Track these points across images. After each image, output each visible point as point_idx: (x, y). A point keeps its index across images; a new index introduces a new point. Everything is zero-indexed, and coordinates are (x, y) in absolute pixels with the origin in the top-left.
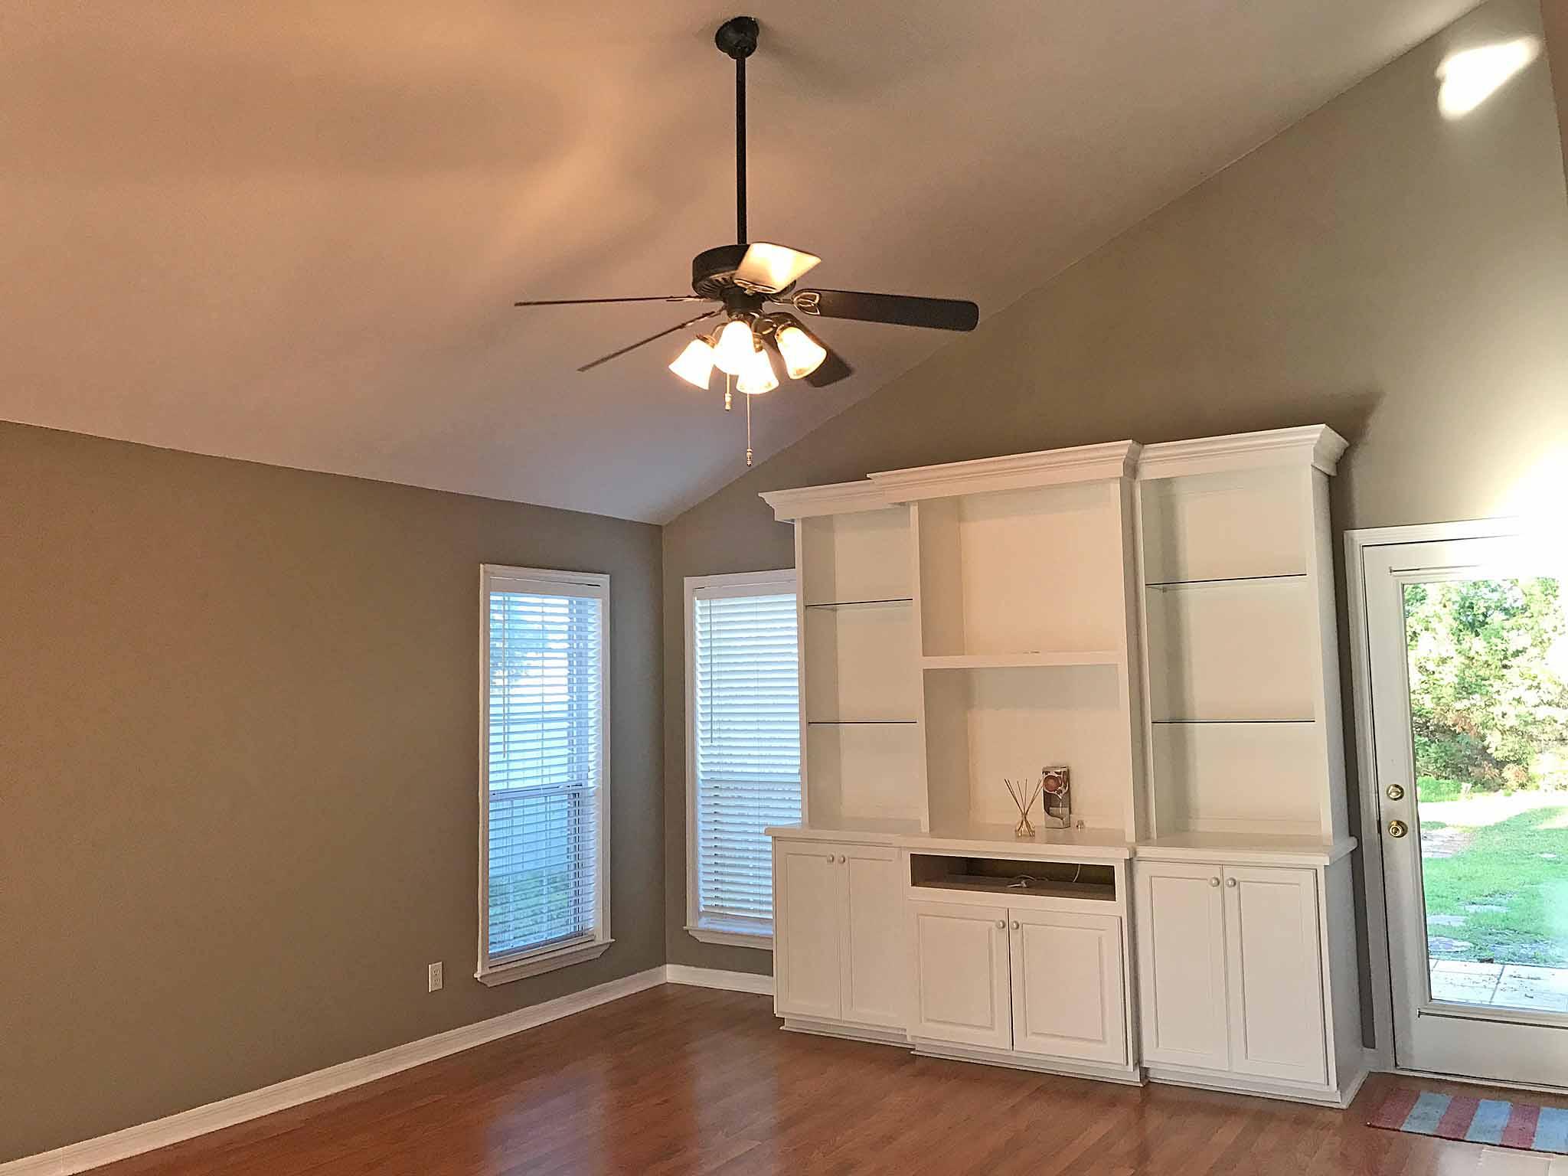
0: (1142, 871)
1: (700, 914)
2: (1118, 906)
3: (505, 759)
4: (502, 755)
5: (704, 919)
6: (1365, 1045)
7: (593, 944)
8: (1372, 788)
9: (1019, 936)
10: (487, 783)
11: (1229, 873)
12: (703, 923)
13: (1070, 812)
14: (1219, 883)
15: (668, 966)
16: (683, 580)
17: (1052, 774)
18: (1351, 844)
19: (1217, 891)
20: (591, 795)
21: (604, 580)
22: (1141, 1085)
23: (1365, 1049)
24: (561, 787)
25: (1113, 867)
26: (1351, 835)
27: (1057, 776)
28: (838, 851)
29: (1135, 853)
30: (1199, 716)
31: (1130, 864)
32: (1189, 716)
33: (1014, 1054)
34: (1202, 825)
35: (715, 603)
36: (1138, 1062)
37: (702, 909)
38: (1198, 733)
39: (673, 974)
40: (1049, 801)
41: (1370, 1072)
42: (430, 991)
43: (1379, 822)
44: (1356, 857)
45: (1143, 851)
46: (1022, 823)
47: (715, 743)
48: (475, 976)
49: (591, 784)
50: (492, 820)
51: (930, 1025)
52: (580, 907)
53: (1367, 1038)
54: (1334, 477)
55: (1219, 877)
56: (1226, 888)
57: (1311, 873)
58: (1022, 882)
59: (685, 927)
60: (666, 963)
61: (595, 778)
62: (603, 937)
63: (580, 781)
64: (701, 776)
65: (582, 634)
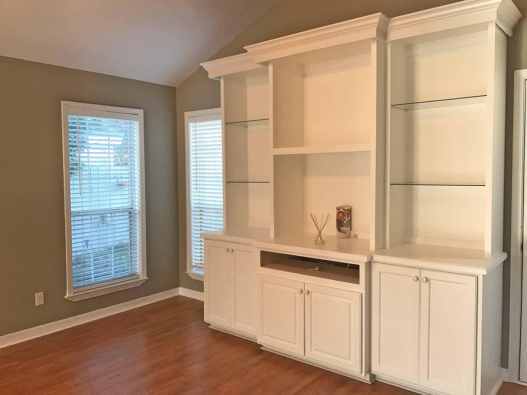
0: (376, 269)
1: (193, 267)
2: (360, 288)
3: (81, 196)
4: (79, 195)
5: (195, 269)
6: (502, 366)
7: (138, 280)
8: (520, 224)
9: (309, 298)
10: (70, 207)
11: (425, 274)
12: (194, 271)
13: (351, 230)
14: (418, 279)
15: (180, 288)
16: (184, 113)
17: (341, 210)
18: (504, 256)
19: (417, 284)
20: (137, 213)
21: (141, 112)
22: (370, 383)
23: (502, 368)
24: (120, 209)
25: (359, 265)
26: (504, 251)
27: (343, 211)
28: (231, 246)
29: (372, 258)
30: (421, 181)
31: (369, 265)
32: (415, 181)
33: (305, 358)
34: (419, 240)
35: (198, 124)
36: (369, 370)
37: (194, 264)
38: (421, 191)
39: (182, 292)
40: (340, 224)
41: (504, 382)
42: (36, 306)
43: (522, 244)
44: (506, 265)
45: (377, 258)
46: (318, 236)
47: (198, 190)
48: (65, 297)
49: (137, 208)
50: (73, 225)
51: (268, 338)
52: (133, 263)
53: (504, 363)
54: (511, 37)
55: (418, 276)
56: (422, 283)
57: (474, 279)
58: (317, 268)
59: (185, 272)
60: (179, 287)
61: (137, 206)
62: (143, 277)
63: (132, 207)
64: (193, 205)
65: (132, 138)
